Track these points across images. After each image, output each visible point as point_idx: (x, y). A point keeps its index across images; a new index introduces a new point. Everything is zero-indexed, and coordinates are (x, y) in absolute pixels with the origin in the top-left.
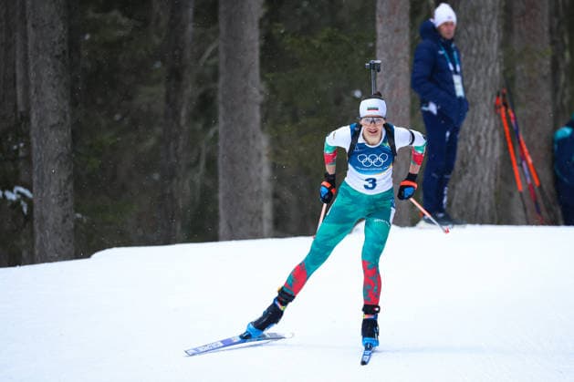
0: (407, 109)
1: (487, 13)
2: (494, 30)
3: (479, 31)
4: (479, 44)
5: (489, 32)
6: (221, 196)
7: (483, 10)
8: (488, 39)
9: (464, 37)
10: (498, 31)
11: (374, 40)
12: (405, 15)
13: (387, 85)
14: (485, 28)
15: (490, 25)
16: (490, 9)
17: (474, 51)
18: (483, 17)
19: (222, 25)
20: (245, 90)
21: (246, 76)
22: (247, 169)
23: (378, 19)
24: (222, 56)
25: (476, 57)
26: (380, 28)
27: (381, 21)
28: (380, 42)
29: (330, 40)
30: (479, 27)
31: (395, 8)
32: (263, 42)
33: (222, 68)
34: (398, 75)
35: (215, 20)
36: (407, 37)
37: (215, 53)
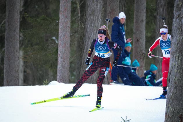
0: (69, 44)
1: (98, 12)
2: (100, 18)
3: (95, 18)
4: (94, 23)
5: (98, 19)
6: (5, 71)
7: (96, 11)
8: (98, 21)
9: (89, 20)
10: (101, 18)
11: (59, 20)
12: (69, 12)
13: (62, 36)
14: (96, 17)
15: (98, 16)
16: (98, 11)
17: (93, 25)
18: (96, 13)
19: (7, 13)
20: (14, 35)
21: (15, 31)
22: (14, 62)
23: (60, 13)
24: (7, 24)
25: (93, 27)
26: (61, 16)
27: (61, 14)
28: (60, 21)
29: (43, 19)
30: (94, 17)
31: (66, 9)
32: (21, 19)
33: (7, 28)
34: (67, 32)
35: (5, 12)
36: (70, 19)
37: (5, 23)
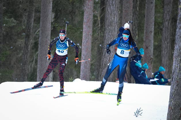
0: (90, 49)
1: (114, 23)
2: (116, 28)
3: (112, 28)
4: (111, 32)
5: (115, 29)
6: (38, 70)
7: (113, 23)
8: (114, 31)
9: (108, 30)
10: (117, 29)
11: (82, 29)
12: (92, 23)
13: (85, 42)
14: (114, 27)
15: (115, 27)
16: (115, 22)
17: (110, 34)
18: (113, 25)
19: (41, 23)
20: (47, 41)
21: (47, 37)
22: (46, 63)
23: (84, 23)
24: (41, 32)
25: (111, 35)
26: (84, 26)
27: (85, 24)
28: (84, 30)
29: (70, 28)
30: (112, 27)
31: (89, 21)
32: (52, 29)
33: (40, 35)
34: (89, 39)
35: (39, 23)
36: (92, 29)
37: (39, 31)
